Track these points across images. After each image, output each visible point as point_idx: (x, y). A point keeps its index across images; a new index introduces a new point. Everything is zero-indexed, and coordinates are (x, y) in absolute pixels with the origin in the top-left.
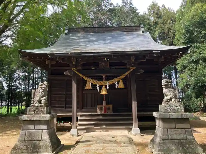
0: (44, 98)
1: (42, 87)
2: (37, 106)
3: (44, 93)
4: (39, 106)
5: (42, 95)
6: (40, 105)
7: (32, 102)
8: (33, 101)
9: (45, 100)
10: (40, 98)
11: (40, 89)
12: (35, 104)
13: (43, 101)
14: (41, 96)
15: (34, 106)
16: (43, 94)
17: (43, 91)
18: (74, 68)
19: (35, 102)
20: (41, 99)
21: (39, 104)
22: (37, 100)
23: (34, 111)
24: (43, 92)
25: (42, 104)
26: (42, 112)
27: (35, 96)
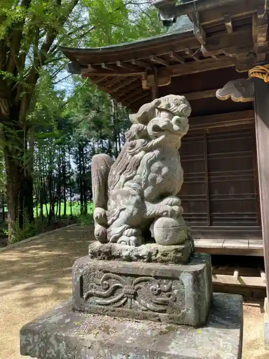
0: (169, 204)
1: (149, 128)
2: (129, 259)
3: (165, 170)
4: (139, 258)
5: (154, 180)
6: (144, 249)
7: (98, 228)
8: (104, 222)
9: (172, 214)
10: (140, 205)
11: (139, 142)
12: (115, 241)
13: (165, 227)
14: (146, 192)
15: (110, 255)
16: (159, 179)
17: (161, 158)
18: (262, 65)
19: (114, 230)
20: (151, 208)
21: (137, 245)
22: (124, 215)
23: (112, 294)
24: (156, 165)
25: (162, 248)
26: (164, 303)
27: (112, 192)
